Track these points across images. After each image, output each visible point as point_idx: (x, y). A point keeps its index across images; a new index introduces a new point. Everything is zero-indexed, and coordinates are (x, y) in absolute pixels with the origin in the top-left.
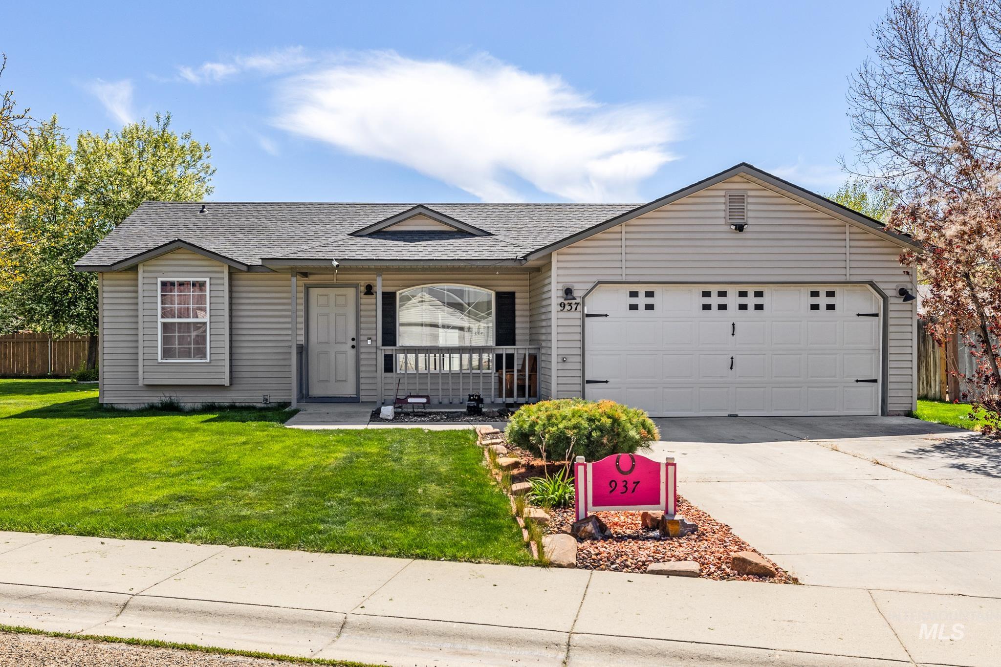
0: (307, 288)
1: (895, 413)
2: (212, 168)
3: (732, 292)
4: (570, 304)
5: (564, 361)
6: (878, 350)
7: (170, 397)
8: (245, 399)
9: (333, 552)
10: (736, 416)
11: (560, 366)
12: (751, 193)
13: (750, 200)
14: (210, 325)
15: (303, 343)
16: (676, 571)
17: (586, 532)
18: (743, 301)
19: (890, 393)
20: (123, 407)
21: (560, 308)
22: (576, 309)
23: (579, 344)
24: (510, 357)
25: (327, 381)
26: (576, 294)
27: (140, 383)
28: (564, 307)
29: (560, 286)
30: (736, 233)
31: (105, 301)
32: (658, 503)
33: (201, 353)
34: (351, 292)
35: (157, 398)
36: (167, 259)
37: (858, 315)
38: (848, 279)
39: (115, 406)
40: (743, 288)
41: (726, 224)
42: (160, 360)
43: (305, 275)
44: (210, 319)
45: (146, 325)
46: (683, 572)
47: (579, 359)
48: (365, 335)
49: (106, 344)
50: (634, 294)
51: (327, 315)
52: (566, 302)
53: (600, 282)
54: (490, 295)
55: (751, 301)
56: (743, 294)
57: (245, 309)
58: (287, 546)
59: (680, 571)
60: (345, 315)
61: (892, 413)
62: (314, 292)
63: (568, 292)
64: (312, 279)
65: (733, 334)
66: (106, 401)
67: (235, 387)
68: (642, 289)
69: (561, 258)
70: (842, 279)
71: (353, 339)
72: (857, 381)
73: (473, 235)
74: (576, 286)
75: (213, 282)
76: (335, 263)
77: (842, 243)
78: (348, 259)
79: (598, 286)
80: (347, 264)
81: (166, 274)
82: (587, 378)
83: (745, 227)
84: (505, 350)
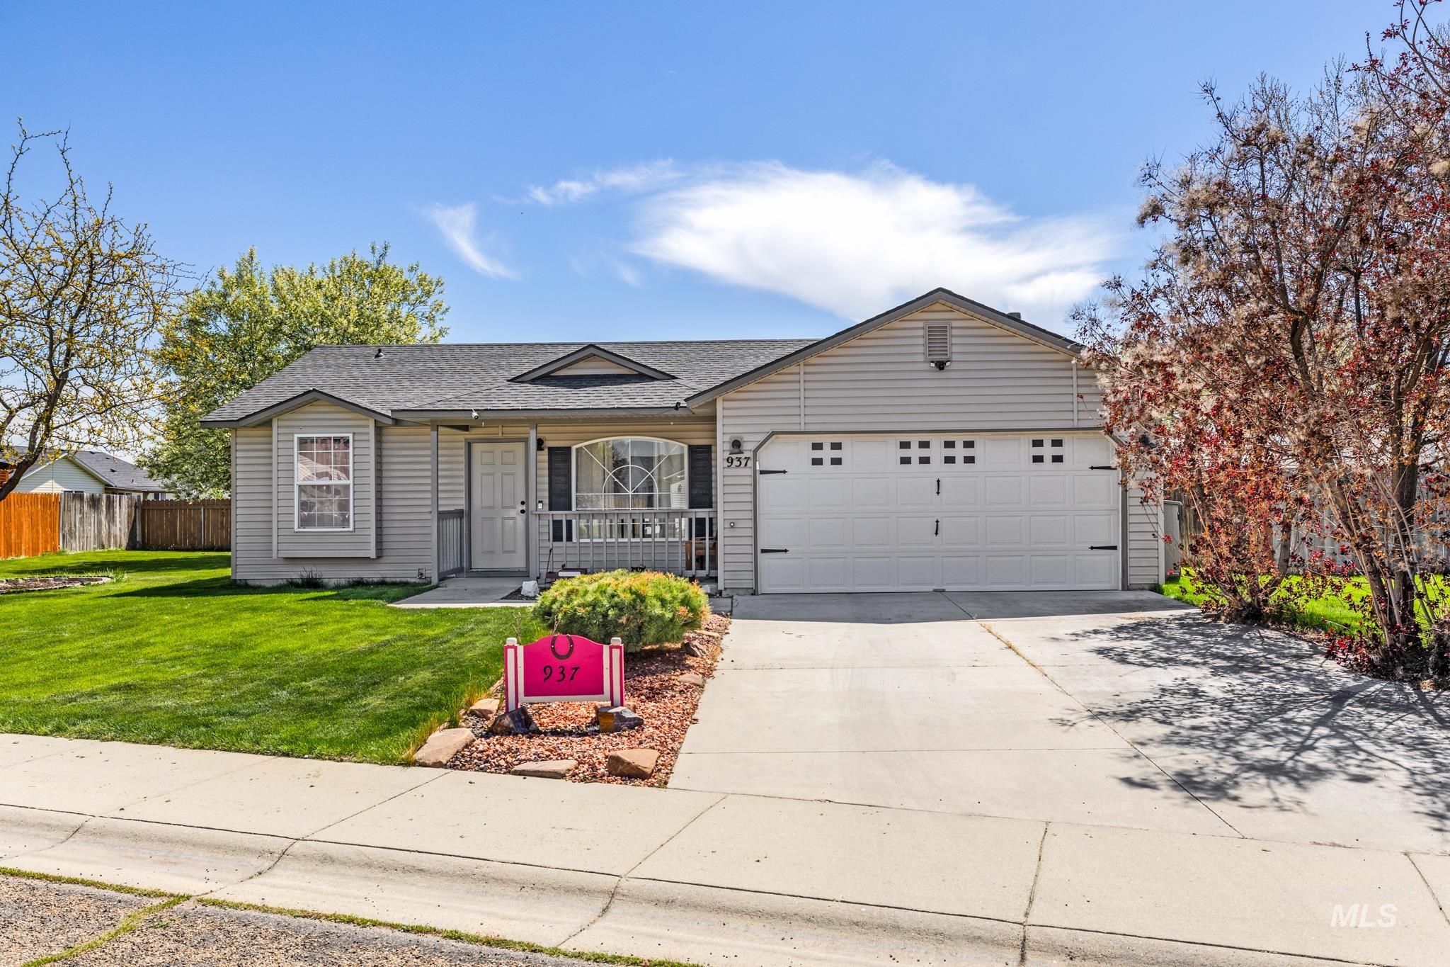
0: (469, 445)
1: (1138, 586)
2: (445, 306)
3: (937, 442)
4: (739, 459)
5: (732, 527)
6: (1118, 510)
7: (311, 572)
8: (396, 574)
9: (201, 748)
10: (943, 591)
11: (728, 533)
12: (954, 324)
13: (954, 332)
14: (354, 488)
15: (463, 507)
16: (539, 771)
17: (503, 726)
18: (950, 452)
19: (1131, 563)
20: (257, 583)
21: (727, 464)
22: (746, 465)
23: (751, 507)
25: (492, 552)
26: (745, 446)
27: (274, 556)
28: (732, 462)
29: (727, 438)
30: (935, 371)
31: (239, 461)
32: (602, 692)
33: (345, 522)
34: (520, 447)
35: (297, 573)
36: (305, 413)
37: (1092, 468)
38: (1076, 424)
39: (251, 583)
40: (950, 437)
41: (925, 362)
42: (296, 529)
43: (465, 428)
44: (354, 481)
45: (281, 488)
46: (546, 772)
47: (751, 524)
49: (239, 511)
50: (817, 446)
51: (492, 474)
52: (734, 456)
53: (773, 433)
54: (682, 448)
55: (959, 452)
56: (950, 445)
57: (395, 468)
58: (160, 741)
59: (543, 772)
60: (513, 474)
61: (1134, 587)
62: (477, 448)
63: (737, 444)
64: (473, 434)
65: (938, 493)
66: (239, 576)
67: (382, 560)
68: (826, 440)
69: (727, 404)
70: (1069, 425)
71: (523, 503)
72: (1092, 548)
73: (653, 379)
74: (746, 438)
75: (357, 437)
76: (475, 414)
77: (1068, 382)
78: (490, 410)
79: (772, 439)
80: (485, 415)
81: (304, 430)
82: (760, 547)
83: (948, 364)
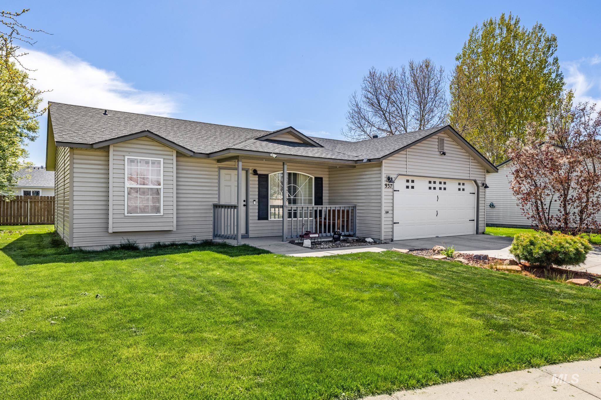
0: (219, 169)
1: (480, 233)
5: (386, 213)
6: (475, 208)
7: (128, 240)
8: (181, 239)
10: (438, 237)
11: (385, 216)
12: (445, 139)
13: (445, 142)
14: (163, 191)
15: (216, 203)
18: (440, 186)
19: (480, 225)
21: (385, 187)
22: (391, 187)
23: (392, 205)
24: (321, 211)
27: (110, 231)
28: (387, 186)
29: (385, 176)
30: (443, 156)
34: (243, 173)
35: (118, 241)
36: (134, 144)
37: (470, 193)
38: (470, 178)
40: (440, 180)
41: (439, 152)
42: (126, 214)
44: (163, 186)
45: (115, 189)
47: (392, 212)
48: (252, 198)
50: (408, 181)
51: (230, 186)
54: (312, 178)
55: (443, 186)
56: (440, 183)
62: (223, 172)
63: (389, 178)
64: (222, 164)
65: (437, 201)
66: (75, 245)
68: (410, 179)
69: (385, 161)
71: (244, 201)
72: (470, 220)
74: (391, 176)
75: (166, 161)
77: (469, 163)
79: (399, 176)
81: (131, 154)
82: (394, 221)
83: (446, 153)
84: (319, 207)
